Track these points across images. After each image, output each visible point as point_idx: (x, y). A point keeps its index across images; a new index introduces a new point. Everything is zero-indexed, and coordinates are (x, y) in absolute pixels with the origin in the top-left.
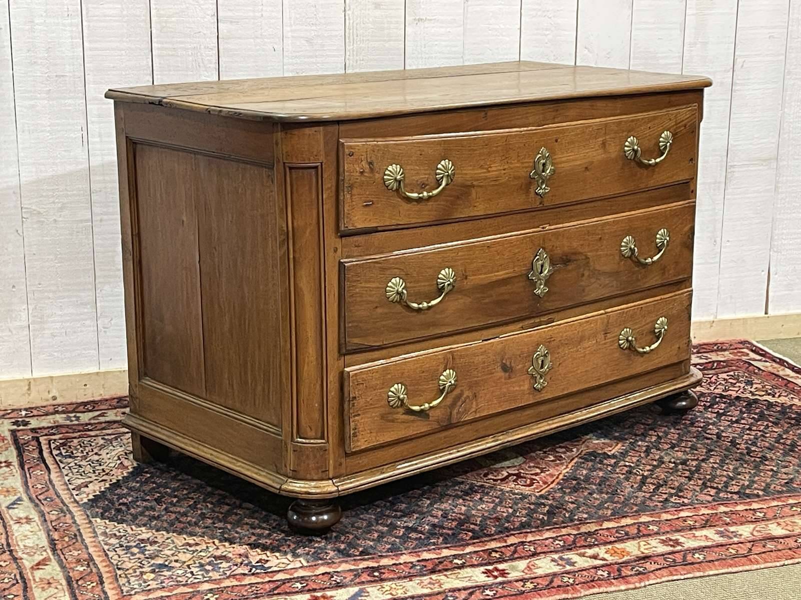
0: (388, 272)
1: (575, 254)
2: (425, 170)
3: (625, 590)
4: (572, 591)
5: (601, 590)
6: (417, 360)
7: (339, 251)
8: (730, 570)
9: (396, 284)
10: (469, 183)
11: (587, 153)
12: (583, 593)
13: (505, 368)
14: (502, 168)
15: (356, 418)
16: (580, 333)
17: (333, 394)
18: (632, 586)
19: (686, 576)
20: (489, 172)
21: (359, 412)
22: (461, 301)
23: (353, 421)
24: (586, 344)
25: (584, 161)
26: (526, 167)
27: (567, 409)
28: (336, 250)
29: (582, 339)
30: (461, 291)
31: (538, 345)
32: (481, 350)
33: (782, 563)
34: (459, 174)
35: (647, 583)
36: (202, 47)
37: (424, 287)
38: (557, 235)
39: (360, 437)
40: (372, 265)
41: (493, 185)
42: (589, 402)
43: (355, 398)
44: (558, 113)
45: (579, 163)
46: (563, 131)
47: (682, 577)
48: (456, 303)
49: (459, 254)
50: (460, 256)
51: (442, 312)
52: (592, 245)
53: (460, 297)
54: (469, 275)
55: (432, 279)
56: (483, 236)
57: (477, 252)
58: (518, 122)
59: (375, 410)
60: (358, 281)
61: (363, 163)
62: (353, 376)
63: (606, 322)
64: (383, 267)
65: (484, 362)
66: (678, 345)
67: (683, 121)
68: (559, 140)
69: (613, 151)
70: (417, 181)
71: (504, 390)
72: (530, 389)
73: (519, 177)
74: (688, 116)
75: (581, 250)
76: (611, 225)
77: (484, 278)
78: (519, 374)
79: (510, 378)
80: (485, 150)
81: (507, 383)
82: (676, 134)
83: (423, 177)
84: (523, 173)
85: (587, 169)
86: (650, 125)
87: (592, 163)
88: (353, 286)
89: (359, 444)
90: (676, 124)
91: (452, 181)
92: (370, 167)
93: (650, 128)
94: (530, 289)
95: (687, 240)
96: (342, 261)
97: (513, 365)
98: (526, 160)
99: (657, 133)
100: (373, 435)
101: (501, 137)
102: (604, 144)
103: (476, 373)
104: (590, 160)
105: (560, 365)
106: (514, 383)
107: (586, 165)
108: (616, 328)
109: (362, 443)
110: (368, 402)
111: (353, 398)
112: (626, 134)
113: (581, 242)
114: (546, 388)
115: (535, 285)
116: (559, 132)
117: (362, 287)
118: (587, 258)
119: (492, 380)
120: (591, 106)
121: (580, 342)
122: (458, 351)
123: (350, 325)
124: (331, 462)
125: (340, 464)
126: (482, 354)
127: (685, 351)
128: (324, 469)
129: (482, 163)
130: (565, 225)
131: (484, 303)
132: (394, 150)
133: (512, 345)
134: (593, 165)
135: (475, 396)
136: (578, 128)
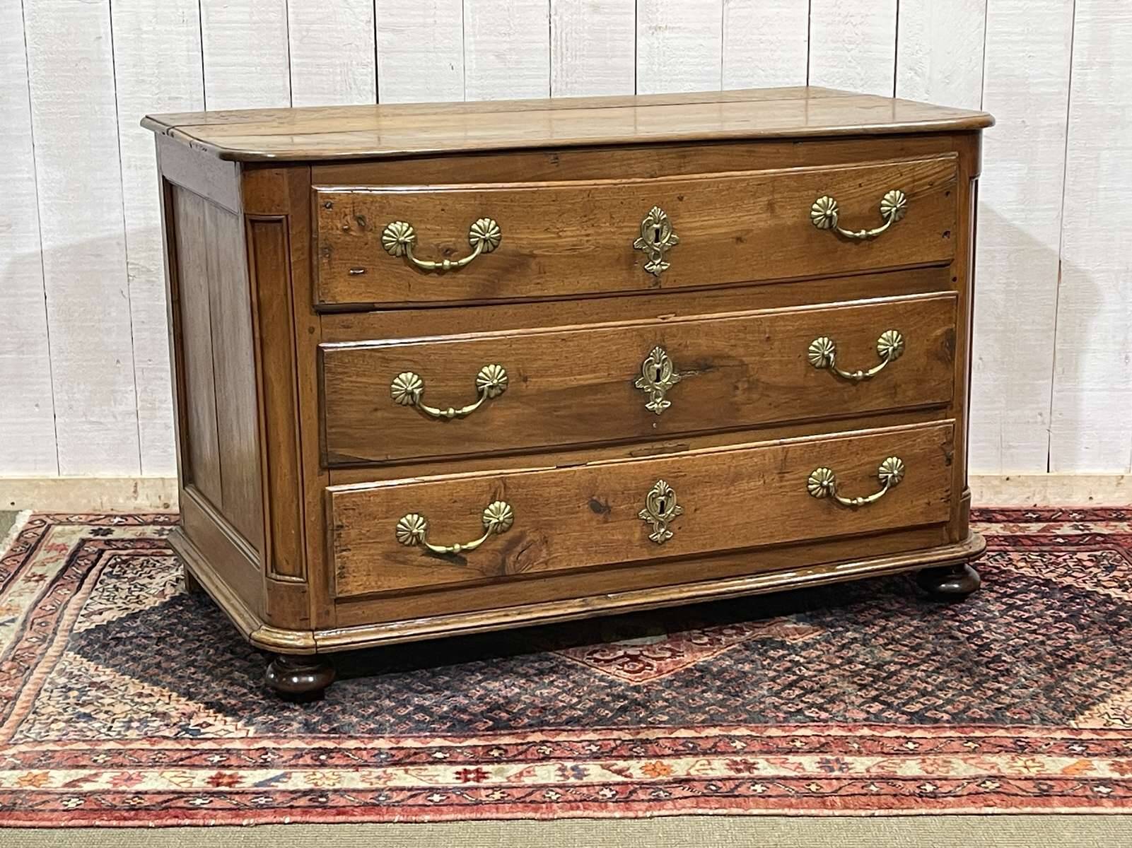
0: (394, 364)
1: (721, 357)
2: (451, 230)
3: (620, 818)
4: (544, 810)
5: (586, 814)
6: (444, 485)
7: (317, 331)
8: (786, 811)
9: (408, 381)
10: (526, 251)
11: (739, 217)
12: (560, 814)
13: (596, 507)
14: (583, 232)
15: (344, 553)
16: (732, 469)
17: (313, 519)
18: (631, 814)
19: (716, 812)
20: (560, 237)
21: (349, 547)
22: (517, 411)
23: (339, 557)
24: (744, 485)
25: (734, 228)
26: (626, 234)
27: (720, 574)
28: (312, 330)
29: (737, 477)
30: (518, 397)
31: (656, 480)
32: (553, 480)
33: (869, 812)
34: (507, 238)
35: (656, 813)
36: (354, 63)
37: (454, 387)
38: (688, 330)
39: (351, 578)
40: (368, 354)
41: (568, 256)
42: (760, 567)
43: (342, 527)
44: (686, 160)
45: (723, 230)
46: (693, 186)
47: (711, 812)
48: (508, 412)
49: (514, 346)
50: (514, 349)
51: (485, 423)
52: (753, 347)
53: (515, 405)
54: (530, 377)
55: (467, 378)
56: (556, 325)
57: (544, 346)
58: (613, 172)
59: (375, 545)
60: (346, 373)
61: (348, 218)
62: (336, 498)
63: (781, 457)
64: (384, 357)
65: (561, 497)
66: (926, 501)
67: (927, 176)
68: (685, 198)
69: (789, 216)
70: (438, 245)
71: (596, 537)
72: (642, 539)
73: (615, 247)
74: (938, 170)
75: (733, 353)
76: (788, 320)
77: (557, 382)
78: (623, 517)
79: (606, 522)
80: (552, 208)
81: (602, 529)
82: (914, 195)
83: (447, 240)
84: (620, 242)
85: (739, 239)
86: (860, 181)
87: (748, 231)
88: (336, 379)
89: (349, 588)
90: (914, 181)
91: (495, 247)
92: (359, 224)
93: (860, 186)
94: (639, 401)
95: (939, 349)
96: (321, 345)
97: (611, 504)
98: (625, 224)
99: (876, 193)
100: (372, 578)
101: (581, 190)
102: (771, 206)
103: (546, 510)
104: (745, 227)
105: (696, 510)
106: (614, 528)
107: (738, 234)
108: (803, 467)
109: (354, 587)
110: (364, 534)
111: (338, 526)
112: (814, 192)
113: (733, 342)
114: (671, 541)
115: (647, 397)
116: (683, 186)
117: (351, 382)
118: (742, 364)
119: (575, 521)
120: (747, 151)
121: (733, 482)
122: (514, 477)
123: (333, 430)
124: (313, 609)
125: (328, 613)
126: (556, 485)
127: (940, 509)
128: (302, 617)
129: (548, 224)
130: (703, 316)
131: (557, 416)
132: (398, 203)
133: (608, 476)
134: (751, 234)
135: (545, 541)
136: (721, 182)
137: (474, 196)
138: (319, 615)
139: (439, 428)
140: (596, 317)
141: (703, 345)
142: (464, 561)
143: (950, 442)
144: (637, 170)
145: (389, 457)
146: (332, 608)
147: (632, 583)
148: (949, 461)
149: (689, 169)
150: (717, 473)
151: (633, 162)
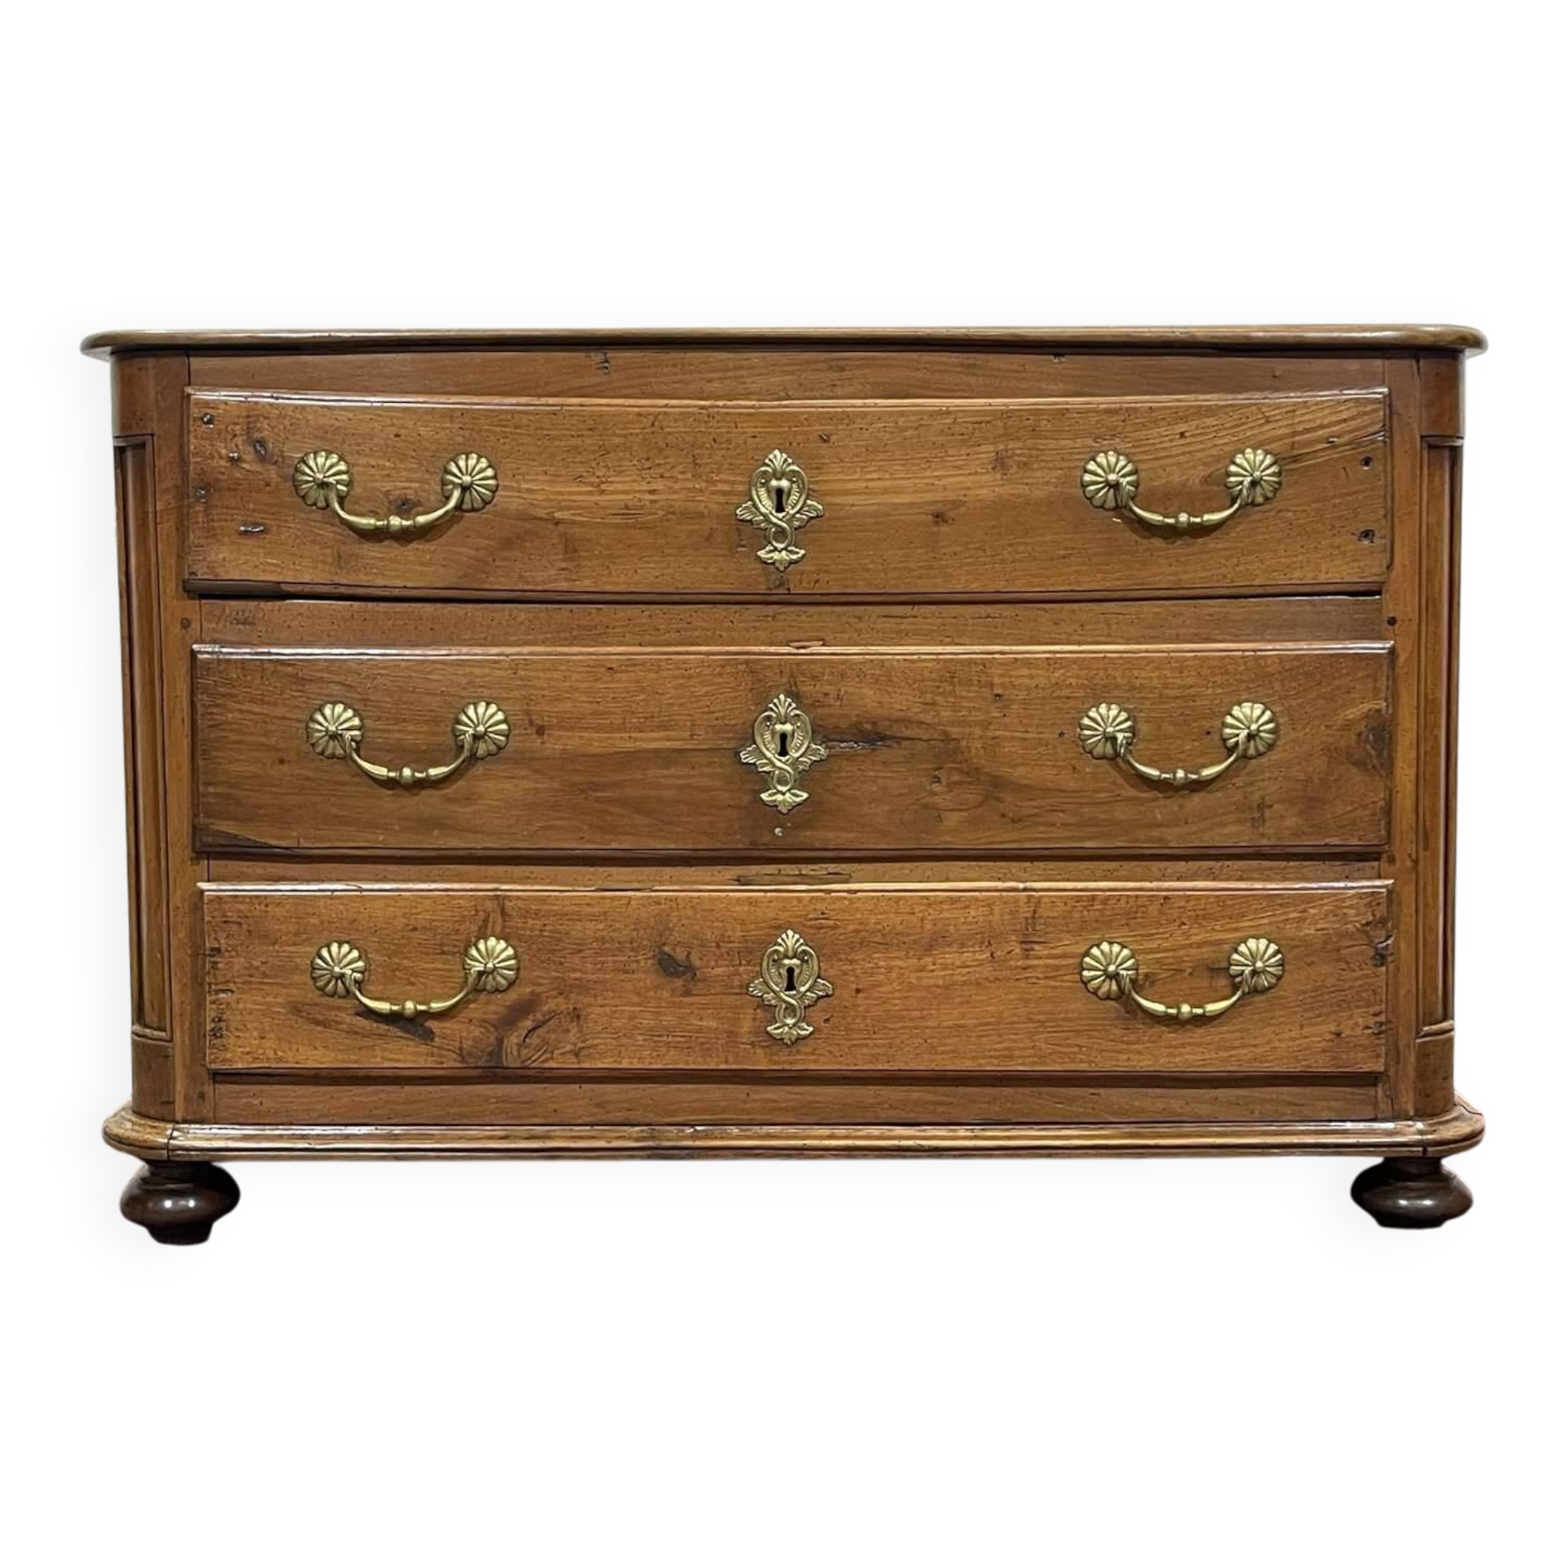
0: (314, 688)
1: (907, 722)
2: (411, 470)
6: (395, 900)
7: (195, 626)
9: (337, 717)
10: (542, 513)
11: (939, 478)
13: (670, 966)
14: (645, 487)
15: (222, 995)
16: (929, 926)
17: (181, 936)
20: (602, 492)
21: (232, 986)
22: (525, 783)
23: (213, 1002)
24: (951, 957)
25: (928, 497)
26: (724, 493)
28: (186, 624)
29: (935, 942)
30: (523, 759)
31: (781, 928)
32: (589, 910)
34: (506, 488)
37: (413, 734)
38: (842, 670)
39: (232, 1041)
40: (271, 667)
41: (617, 526)
43: (218, 950)
44: (845, 374)
45: (906, 499)
46: (848, 418)
48: (508, 785)
49: (521, 673)
50: (521, 679)
51: (468, 799)
52: (969, 709)
53: (523, 773)
54: (550, 727)
55: (436, 721)
56: (605, 644)
57: (575, 677)
58: (709, 387)
59: (277, 989)
60: (231, 695)
61: (239, 440)
62: (211, 901)
63: (1025, 911)
64: (299, 676)
65: (603, 940)
66: (1333, 1028)
67: (1322, 427)
68: (834, 438)
69: (1041, 483)
70: (387, 493)
71: (669, 1019)
72: (757, 1034)
73: (701, 515)
74: (1345, 415)
75: (927, 718)
76: (1037, 667)
77: (597, 743)
78: (718, 990)
79: (688, 993)
80: (589, 441)
81: (681, 1005)
82: (1296, 459)
83: (403, 486)
84: (715, 507)
85: (939, 517)
86: (1182, 427)
87: (957, 504)
88: (217, 706)
89: (229, 1055)
90: (1295, 434)
91: (486, 503)
92: (257, 451)
93: (1182, 435)
94: (749, 786)
95: (1353, 743)
96: (195, 647)
97: (697, 963)
98: (724, 476)
99: (1214, 452)
100: (267, 1043)
101: (639, 415)
102: (1000, 462)
103: (577, 959)
104: (952, 496)
105: (858, 991)
106: (705, 1007)
107: (939, 507)
108: (1069, 936)
109: (238, 1055)
110: (257, 968)
111: (213, 949)
112: (1089, 441)
113: (929, 697)
114: (810, 1042)
115: (765, 781)
116: (830, 417)
117: (241, 711)
118: (947, 738)
119: (629, 986)
120: (962, 365)
121: (930, 948)
122: (518, 898)
123: (211, 789)
124: (180, 1087)
125: (202, 1096)
126: (594, 918)
127: (1364, 1048)
128: (164, 1099)
129: (581, 469)
130: (873, 649)
131: (598, 800)
132: (322, 421)
133: (690, 913)
134: (963, 509)
135: (576, 1015)
136: (902, 414)
137: (450, 415)
138: (187, 1098)
139: (389, 802)
140: (675, 636)
141: (869, 700)
142: (429, 1035)
143: (1383, 922)
144: (755, 387)
145: (303, 844)
146: (208, 1089)
147: (743, 1111)
148: (1381, 958)
149: (850, 390)
150: (900, 928)
151: (745, 373)
